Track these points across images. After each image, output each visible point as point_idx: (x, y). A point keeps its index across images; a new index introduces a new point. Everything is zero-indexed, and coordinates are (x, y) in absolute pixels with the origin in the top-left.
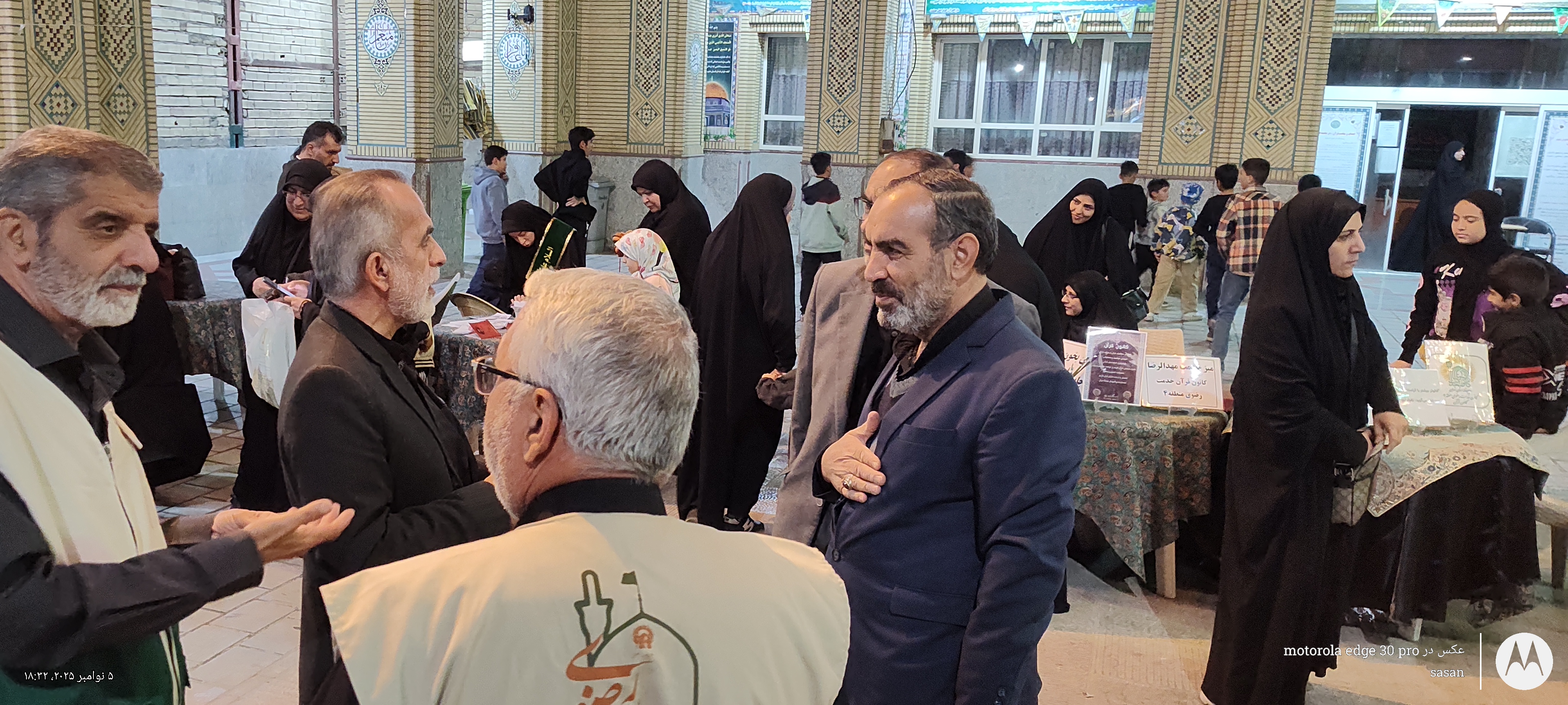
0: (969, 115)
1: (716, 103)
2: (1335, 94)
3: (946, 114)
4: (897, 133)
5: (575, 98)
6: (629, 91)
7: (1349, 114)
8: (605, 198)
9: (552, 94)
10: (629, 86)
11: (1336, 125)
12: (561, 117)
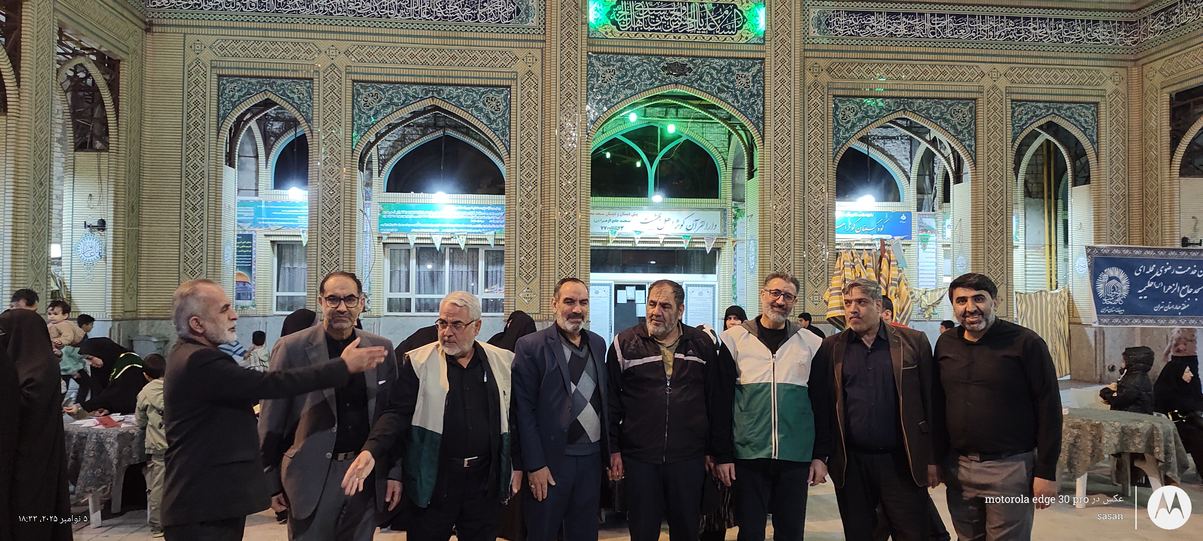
0: (408, 290)
1: (241, 285)
2: (595, 277)
3: (393, 290)
4: (366, 300)
5: (138, 281)
6: (179, 276)
7: (602, 287)
8: (161, 349)
9: (120, 279)
10: (179, 273)
11: (597, 292)
12: (126, 294)
